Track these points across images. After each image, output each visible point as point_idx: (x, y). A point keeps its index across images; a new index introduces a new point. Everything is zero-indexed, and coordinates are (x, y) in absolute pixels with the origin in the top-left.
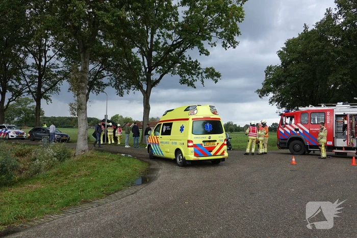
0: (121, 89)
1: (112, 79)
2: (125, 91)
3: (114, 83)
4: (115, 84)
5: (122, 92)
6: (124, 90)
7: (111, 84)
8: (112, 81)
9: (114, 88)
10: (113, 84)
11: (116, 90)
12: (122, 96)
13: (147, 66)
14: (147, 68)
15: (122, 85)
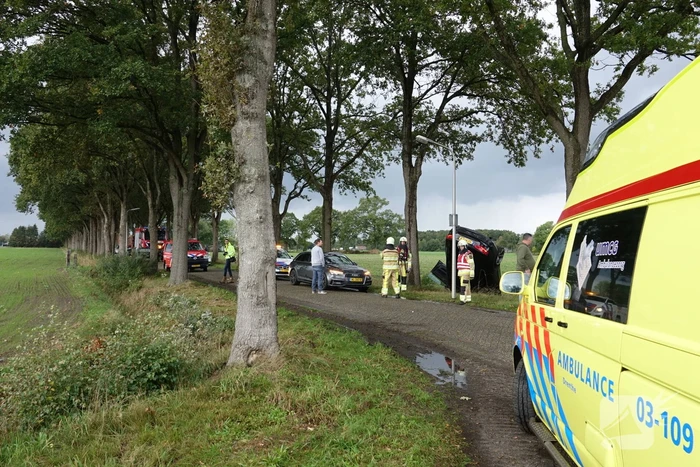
0: (519, 145)
1: (493, 122)
2: (529, 149)
3: (500, 131)
4: (504, 135)
5: (521, 155)
6: (526, 148)
7: (490, 135)
8: (493, 127)
9: (501, 146)
10: (496, 137)
11: (507, 151)
12: (522, 164)
13: (573, 49)
14: (574, 53)
15: (520, 136)
